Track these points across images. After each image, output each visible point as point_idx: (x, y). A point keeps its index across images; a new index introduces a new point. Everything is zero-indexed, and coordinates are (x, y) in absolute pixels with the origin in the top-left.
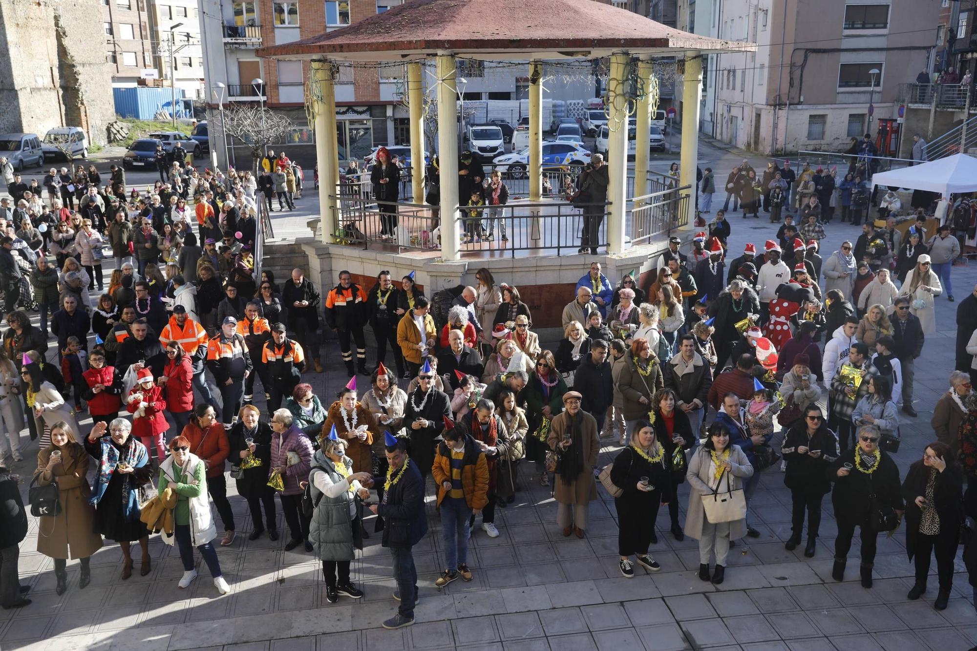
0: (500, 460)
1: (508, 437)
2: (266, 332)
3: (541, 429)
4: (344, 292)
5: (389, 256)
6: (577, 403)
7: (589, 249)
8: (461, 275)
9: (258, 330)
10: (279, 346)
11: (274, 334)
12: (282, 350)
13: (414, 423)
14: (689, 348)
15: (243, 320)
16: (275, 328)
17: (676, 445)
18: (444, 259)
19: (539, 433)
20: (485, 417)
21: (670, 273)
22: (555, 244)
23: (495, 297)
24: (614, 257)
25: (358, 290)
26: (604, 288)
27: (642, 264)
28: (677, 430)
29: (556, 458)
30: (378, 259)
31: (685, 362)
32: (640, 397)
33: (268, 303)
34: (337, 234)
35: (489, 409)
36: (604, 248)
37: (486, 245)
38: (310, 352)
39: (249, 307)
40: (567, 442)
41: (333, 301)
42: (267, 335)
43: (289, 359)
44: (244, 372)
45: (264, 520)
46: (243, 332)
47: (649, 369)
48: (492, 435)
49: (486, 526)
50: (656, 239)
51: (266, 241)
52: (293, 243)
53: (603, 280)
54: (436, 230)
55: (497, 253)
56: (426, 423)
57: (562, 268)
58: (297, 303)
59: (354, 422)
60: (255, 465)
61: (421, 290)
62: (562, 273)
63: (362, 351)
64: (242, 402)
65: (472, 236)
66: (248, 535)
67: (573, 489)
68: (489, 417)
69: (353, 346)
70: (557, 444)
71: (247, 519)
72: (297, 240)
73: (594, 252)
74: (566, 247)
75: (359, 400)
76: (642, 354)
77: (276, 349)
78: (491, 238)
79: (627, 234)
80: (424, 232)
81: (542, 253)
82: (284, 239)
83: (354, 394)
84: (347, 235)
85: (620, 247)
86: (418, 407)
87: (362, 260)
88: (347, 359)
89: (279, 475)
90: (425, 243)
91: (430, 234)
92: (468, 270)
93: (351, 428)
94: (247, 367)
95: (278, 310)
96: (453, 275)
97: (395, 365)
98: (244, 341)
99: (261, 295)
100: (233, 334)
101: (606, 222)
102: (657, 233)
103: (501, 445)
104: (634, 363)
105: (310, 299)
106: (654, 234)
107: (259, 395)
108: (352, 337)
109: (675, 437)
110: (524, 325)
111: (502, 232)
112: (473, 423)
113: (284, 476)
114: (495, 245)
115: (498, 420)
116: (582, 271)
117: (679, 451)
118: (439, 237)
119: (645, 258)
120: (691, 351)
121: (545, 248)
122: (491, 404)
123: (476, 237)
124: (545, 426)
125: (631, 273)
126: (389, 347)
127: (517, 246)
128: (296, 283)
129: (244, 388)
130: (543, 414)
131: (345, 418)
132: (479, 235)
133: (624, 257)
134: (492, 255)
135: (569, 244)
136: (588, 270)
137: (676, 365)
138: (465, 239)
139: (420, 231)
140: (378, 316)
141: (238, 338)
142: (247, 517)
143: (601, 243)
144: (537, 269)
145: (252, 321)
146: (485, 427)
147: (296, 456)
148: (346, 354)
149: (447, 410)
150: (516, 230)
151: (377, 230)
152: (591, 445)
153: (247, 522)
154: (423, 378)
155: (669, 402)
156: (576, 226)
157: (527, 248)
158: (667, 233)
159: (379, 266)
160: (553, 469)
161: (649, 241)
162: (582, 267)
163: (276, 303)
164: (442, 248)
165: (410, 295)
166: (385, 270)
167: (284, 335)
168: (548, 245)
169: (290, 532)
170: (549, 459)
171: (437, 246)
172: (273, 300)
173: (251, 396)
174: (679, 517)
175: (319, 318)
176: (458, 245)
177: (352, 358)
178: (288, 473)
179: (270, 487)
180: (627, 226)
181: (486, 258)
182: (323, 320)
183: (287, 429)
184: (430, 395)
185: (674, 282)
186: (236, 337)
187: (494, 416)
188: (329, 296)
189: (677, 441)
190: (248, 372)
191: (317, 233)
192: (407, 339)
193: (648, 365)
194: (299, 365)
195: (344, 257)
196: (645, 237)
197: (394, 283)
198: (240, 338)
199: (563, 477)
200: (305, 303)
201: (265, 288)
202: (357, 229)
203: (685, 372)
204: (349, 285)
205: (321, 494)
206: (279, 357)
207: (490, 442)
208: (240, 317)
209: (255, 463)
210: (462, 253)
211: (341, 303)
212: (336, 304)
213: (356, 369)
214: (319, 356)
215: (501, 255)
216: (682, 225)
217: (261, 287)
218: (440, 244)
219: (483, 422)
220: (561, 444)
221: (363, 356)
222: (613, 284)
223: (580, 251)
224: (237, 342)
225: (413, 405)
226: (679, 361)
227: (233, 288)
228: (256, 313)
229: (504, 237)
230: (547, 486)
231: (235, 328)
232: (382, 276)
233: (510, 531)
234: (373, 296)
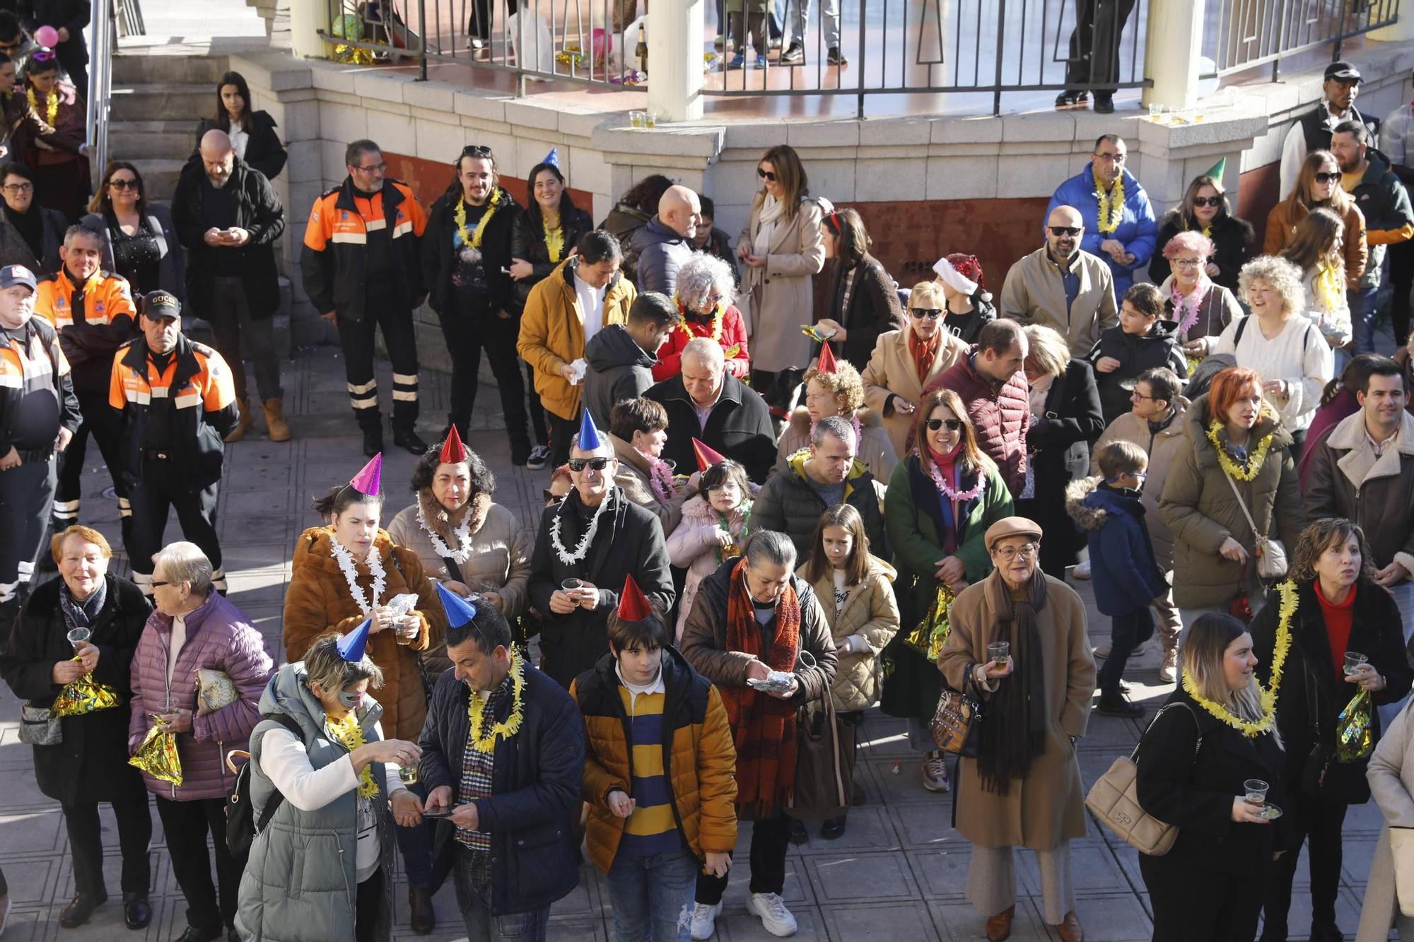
0: (806, 713)
1: (832, 645)
2: (121, 319)
3: (931, 626)
4: (362, 204)
5: (493, 103)
6: (1027, 551)
7: (1090, 95)
8: (703, 164)
9: (98, 313)
10: (162, 361)
11: (146, 324)
12: (170, 374)
13: (556, 593)
14: (1387, 399)
15: (53, 279)
16: (149, 307)
17: (1353, 688)
18: (654, 115)
19: (925, 635)
20: (767, 582)
21: (1334, 168)
22: (988, 79)
23: (804, 234)
24: (1165, 120)
25: (401, 198)
26: (1131, 217)
27: (1248, 142)
28: (1359, 644)
29: (965, 710)
30: (459, 110)
31: (1375, 443)
32: (1222, 542)
33: (128, 230)
34: (337, 29)
35: (779, 559)
36: (1136, 94)
37: (780, 79)
38: (251, 381)
39: (72, 240)
40: (998, 666)
41: (326, 227)
42: (125, 328)
43: (189, 399)
44: (55, 433)
45: (112, 870)
46: (54, 316)
47: (1256, 464)
48: (785, 639)
49: (761, 903)
50: (1295, 67)
51: (121, 42)
52: (205, 52)
53: (1130, 191)
54: (632, 30)
55: (812, 102)
56: (595, 595)
57: (1007, 150)
58: (215, 232)
59: (378, 587)
60: (99, 703)
61: (582, 205)
62: (1005, 165)
63: (409, 380)
64: (46, 521)
65: (740, 53)
66: (57, 911)
67: (1015, 802)
68: (780, 583)
69: (381, 366)
70: (968, 670)
71: (56, 865)
72: (216, 43)
73: (1104, 104)
74: (1019, 88)
75: (384, 524)
76: (1235, 412)
77: (152, 370)
78: (795, 57)
79: (1207, 52)
80: (599, 32)
81: (945, 105)
82: (177, 40)
83: (373, 508)
84: (366, 34)
85: (1184, 89)
86: (571, 550)
87: (411, 112)
88: (364, 404)
89: (172, 738)
90: (600, 68)
91: (616, 39)
92: (725, 150)
93: (370, 604)
94: (65, 418)
95: (159, 253)
96: (680, 163)
97: (503, 425)
98: (56, 342)
99: (107, 206)
100: (25, 317)
101: (1143, 14)
102: (1301, 48)
103: (812, 669)
104: (1210, 442)
105: (254, 222)
106: (1292, 51)
107: (99, 501)
108: (380, 340)
109: (1353, 663)
110: (933, 313)
111: (830, 38)
112: (731, 604)
113: (184, 739)
114: (809, 78)
115: (806, 594)
116: (1065, 161)
117: (1361, 708)
118: (643, 50)
119: (1260, 126)
120: (1393, 409)
121: (956, 89)
122: (786, 545)
123: (751, 54)
124: (943, 616)
125: (1213, 171)
126: (485, 371)
127: (872, 81)
128: (211, 175)
129: (53, 479)
130: (940, 582)
131: (351, 575)
132: (760, 47)
133: (1193, 122)
134: (797, 109)
135: (1031, 78)
136: (1087, 160)
137: (1346, 451)
138: (720, 58)
139: (586, 29)
140: (457, 279)
141: (38, 331)
142: (57, 860)
143: (1125, 77)
144: (931, 151)
145: (80, 284)
146: (764, 616)
147: (226, 684)
148: (360, 390)
149: (655, 561)
150: (873, 34)
151: (457, 23)
152: (1070, 676)
153: (54, 874)
154: (579, 466)
155: (1346, 556)
156: (1052, 24)
157: (903, 90)
158: (1331, 50)
159: (460, 131)
160: (956, 744)
161: (1274, 72)
162: (1066, 149)
163: (152, 233)
164: (649, 84)
165: (551, 221)
166: (479, 143)
167: (176, 327)
168: (966, 80)
169: (185, 905)
170: (944, 717)
171: (634, 77)
172: (144, 223)
173: (73, 504)
174: (1340, 903)
175: (282, 282)
176: (699, 74)
177: (378, 400)
178: (200, 732)
179: (137, 769)
180: (1209, 26)
181: (780, 116)
182: (292, 285)
183: (197, 601)
184: (606, 518)
185: (1346, 200)
186: (33, 328)
187: (792, 582)
188: (315, 215)
189: (1356, 677)
190: (67, 434)
191: (276, 26)
192: (543, 343)
193: (1254, 447)
194: (220, 419)
195: (361, 103)
196: (1262, 60)
197: (505, 183)
198: (45, 331)
199: (986, 769)
200: (240, 234)
201: (121, 184)
202: (397, 17)
203: (1372, 474)
204: (375, 187)
205: (275, 798)
206: (161, 392)
207: (777, 656)
208: (48, 268)
209: (98, 699)
210: (712, 98)
211: (350, 234)
212: (337, 238)
213: (388, 436)
214: (279, 393)
215: (824, 109)
216: (1379, 25)
217: (107, 180)
218: (645, 70)
219: (761, 599)
220: (980, 672)
221: (410, 397)
222: (1157, 202)
223: (1061, 101)
224: (36, 343)
225: (557, 544)
226: (1356, 440)
227: (21, 181)
228: (96, 260)
229: (834, 53)
230: (941, 791)
231: (31, 300)
232: (466, 162)
233: (829, 921)
234: (442, 221)
